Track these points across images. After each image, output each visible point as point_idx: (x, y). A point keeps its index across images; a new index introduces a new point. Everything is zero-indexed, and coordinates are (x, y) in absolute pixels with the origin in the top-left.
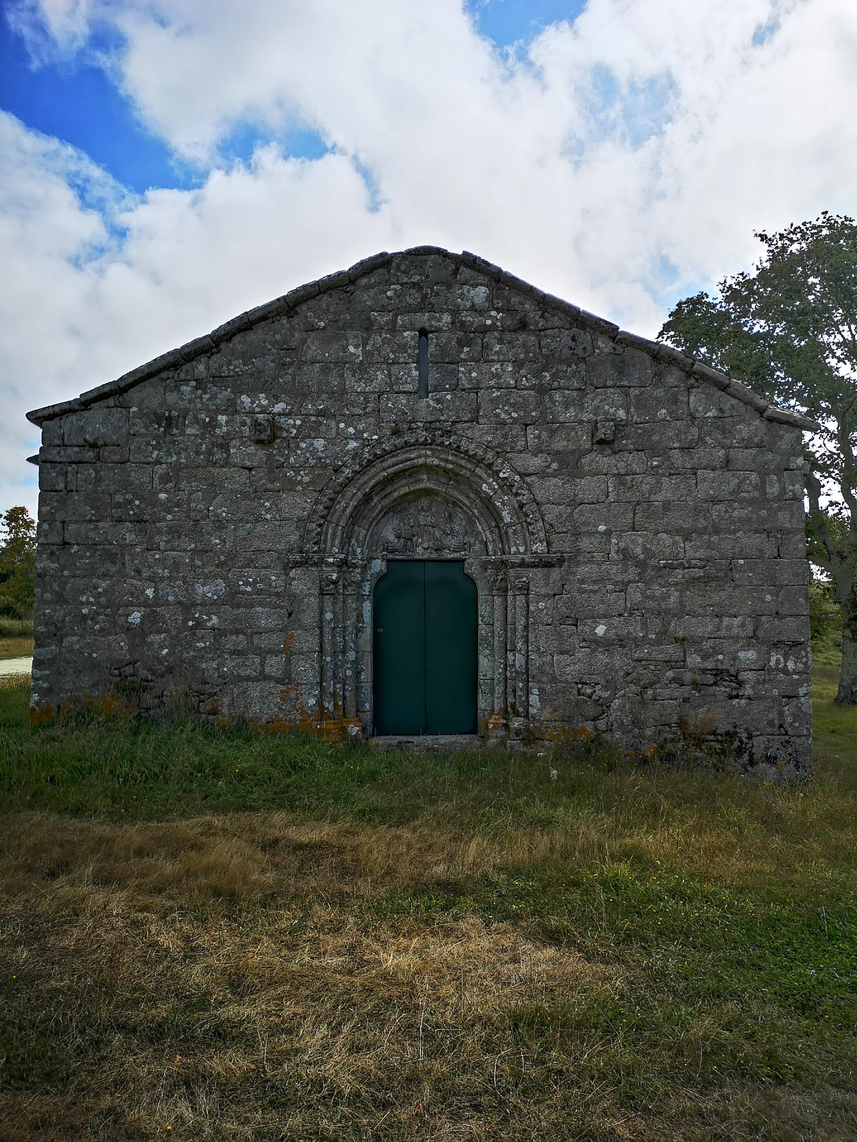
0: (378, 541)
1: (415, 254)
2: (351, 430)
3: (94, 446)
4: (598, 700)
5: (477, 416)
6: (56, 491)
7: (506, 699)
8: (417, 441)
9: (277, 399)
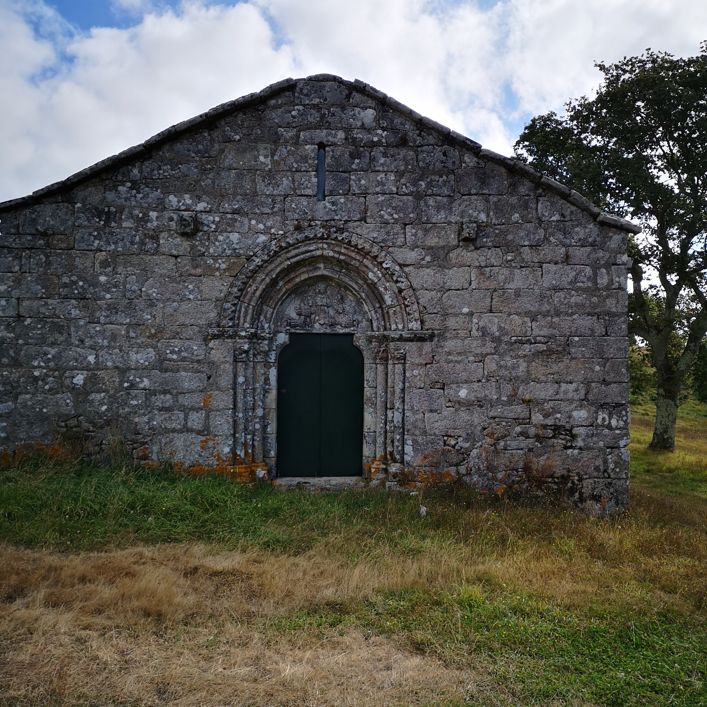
0: (283, 318)
1: (315, 81)
2: (261, 226)
3: (44, 234)
4: (460, 450)
5: (365, 217)
6: (11, 272)
7: (386, 448)
8: (316, 235)
9: (199, 199)
